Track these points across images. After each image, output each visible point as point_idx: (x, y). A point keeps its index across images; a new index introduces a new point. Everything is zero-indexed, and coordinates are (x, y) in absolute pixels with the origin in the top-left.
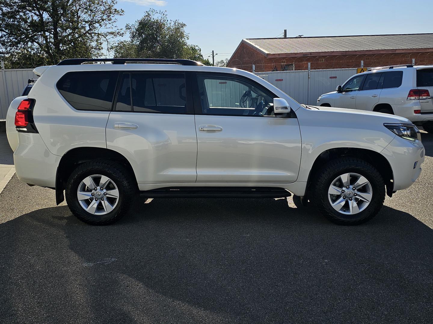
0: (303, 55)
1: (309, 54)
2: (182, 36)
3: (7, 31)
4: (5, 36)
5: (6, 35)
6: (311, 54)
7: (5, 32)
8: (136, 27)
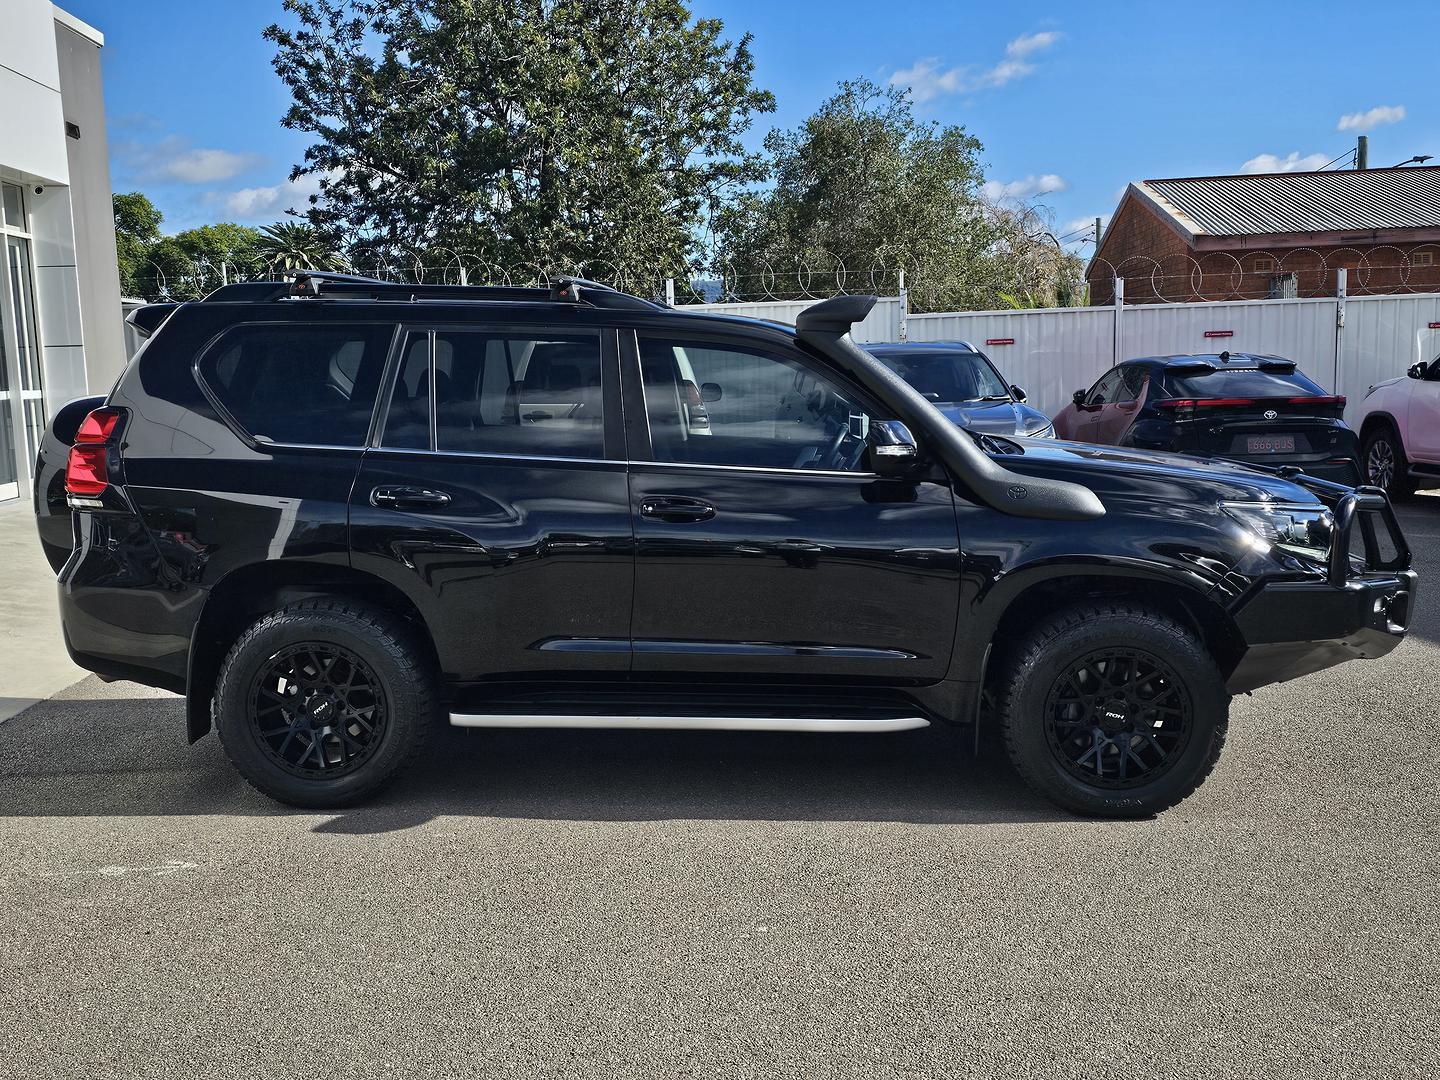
0: (1342, 239)
1: (1365, 234)
2: (961, 171)
3: (397, 170)
4: (391, 185)
6: (1375, 237)
7: (395, 174)
8: (801, 143)
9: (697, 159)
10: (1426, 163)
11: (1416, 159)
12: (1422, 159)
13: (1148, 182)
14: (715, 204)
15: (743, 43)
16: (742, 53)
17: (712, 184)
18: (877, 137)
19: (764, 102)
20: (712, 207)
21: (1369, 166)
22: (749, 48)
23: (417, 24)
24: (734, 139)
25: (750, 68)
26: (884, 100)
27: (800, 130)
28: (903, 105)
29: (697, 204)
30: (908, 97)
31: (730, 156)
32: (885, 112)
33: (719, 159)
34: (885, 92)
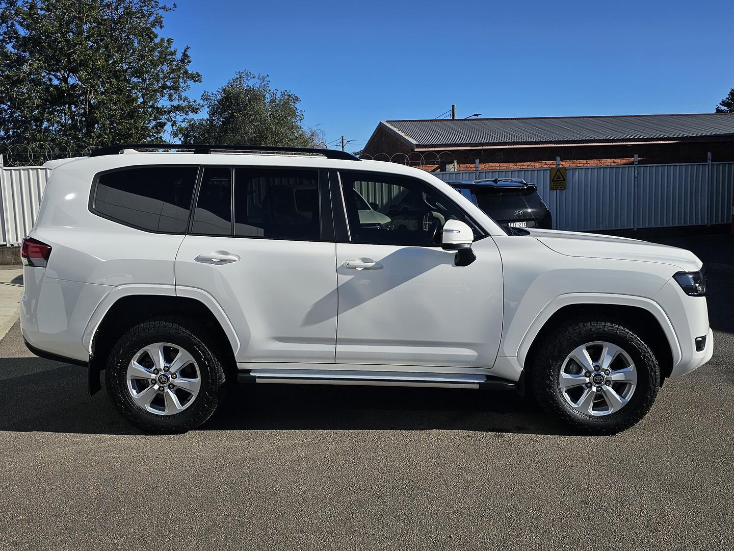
2: (293, 113)
5: (8, 109)
7: (6, 105)
8: (219, 97)
9: (163, 102)
10: (479, 117)
11: (475, 115)
12: (477, 115)
13: (388, 122)
14: (174, 124)
15: (185, 51)
16: (185, 55)
17: (172, 115)
18: (255, 96)
19: (196, 78)
20: (172, 125)
21: (456, 118)
22: (189, 53)
23: (16, 32)
24: (183, 94)
25: (189, 62)
26: (256, 80)
27: (218, 92)
28: (266, 82)
29: (165, 124)
30: (267, 79)
31: (181, 102)
32: (258, 86)
33: (175, 103)
34: (257, 77)
